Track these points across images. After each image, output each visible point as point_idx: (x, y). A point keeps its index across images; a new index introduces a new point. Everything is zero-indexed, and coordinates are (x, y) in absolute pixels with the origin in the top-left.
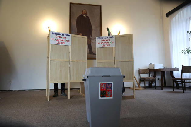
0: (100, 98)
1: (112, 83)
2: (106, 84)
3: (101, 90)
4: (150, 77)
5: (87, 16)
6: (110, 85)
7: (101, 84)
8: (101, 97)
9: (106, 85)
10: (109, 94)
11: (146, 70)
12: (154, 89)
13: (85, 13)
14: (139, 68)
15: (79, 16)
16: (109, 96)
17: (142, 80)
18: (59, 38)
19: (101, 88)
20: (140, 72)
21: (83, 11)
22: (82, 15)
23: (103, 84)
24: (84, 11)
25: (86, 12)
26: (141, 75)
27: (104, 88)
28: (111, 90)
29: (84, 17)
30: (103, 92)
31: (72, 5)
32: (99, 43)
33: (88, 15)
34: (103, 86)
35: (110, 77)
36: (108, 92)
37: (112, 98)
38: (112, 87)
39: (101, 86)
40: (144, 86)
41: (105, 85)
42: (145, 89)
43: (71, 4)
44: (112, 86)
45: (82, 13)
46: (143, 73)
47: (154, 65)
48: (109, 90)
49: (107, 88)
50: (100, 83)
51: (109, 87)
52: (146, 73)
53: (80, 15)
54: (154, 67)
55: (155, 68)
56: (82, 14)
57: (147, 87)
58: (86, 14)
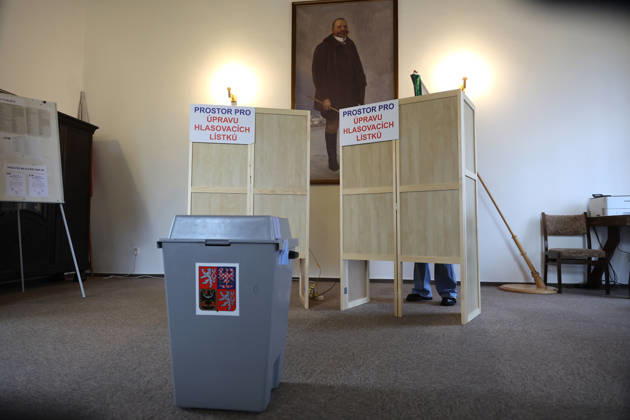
0: (199, 312)
1: (237, 265)
2: (218, 268)
3: (200, 287)
4: (590, 247)
5: (348, 40)
6: (229, 272)
7: (200, 268)
8: (203, 308)
9: (217, 273)
10: (225, 301)
11: (575, 219)
12: (600, 296)
13: (343, 28)
14: (543, 214)
15: (321, 41)
16: (227, 306)
17: (552, 259)
18: (216, 123)
19: (201, 281)
20: (549, 226)
21: (333, 25)
22: (330, 40)
23: (206, 268)
24: (338, 23)
25: (346, 27)
26: (549, 238)
27: (210, 280)
28: (234, 288)
29: (340, 42)
30: (209, 294)
31: (299, 11)
32: (347, 131)
33: (352, 36)
34: (207, 274)
35: (229, 245)
36: (225, 294)
37: (236, 313)
38: (235, 278)
39: (201, 274)
40: (556, 282)
41: (214, 271)
42: (559, 292)
43: (294, 6)
44: (235, 274)
45: (331, 33)
46: (556, 233)
47: (605, 202)
48: (226, 289)
49: (219, 282)
50: (198, 265)
51: (225, 277)
52: (575, 233)
53: (325, 40)
54: (604, 210)
55: (611, 213)
56: (331, 36)
57: (569, 286)
58: (344, 33)
